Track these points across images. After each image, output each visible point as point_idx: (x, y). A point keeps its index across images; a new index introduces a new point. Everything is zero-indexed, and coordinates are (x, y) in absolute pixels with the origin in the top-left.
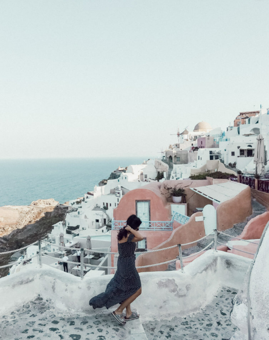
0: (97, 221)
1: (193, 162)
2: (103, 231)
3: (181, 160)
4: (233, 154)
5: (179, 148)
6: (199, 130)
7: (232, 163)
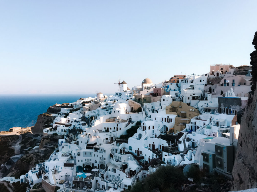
0: (107, 139)
1: (156, 102)
2: (114, 144)
3: (146, 101)
4: (189, 98)
5: (140, 93)
6: (147, 83)
7: (188, 103)
